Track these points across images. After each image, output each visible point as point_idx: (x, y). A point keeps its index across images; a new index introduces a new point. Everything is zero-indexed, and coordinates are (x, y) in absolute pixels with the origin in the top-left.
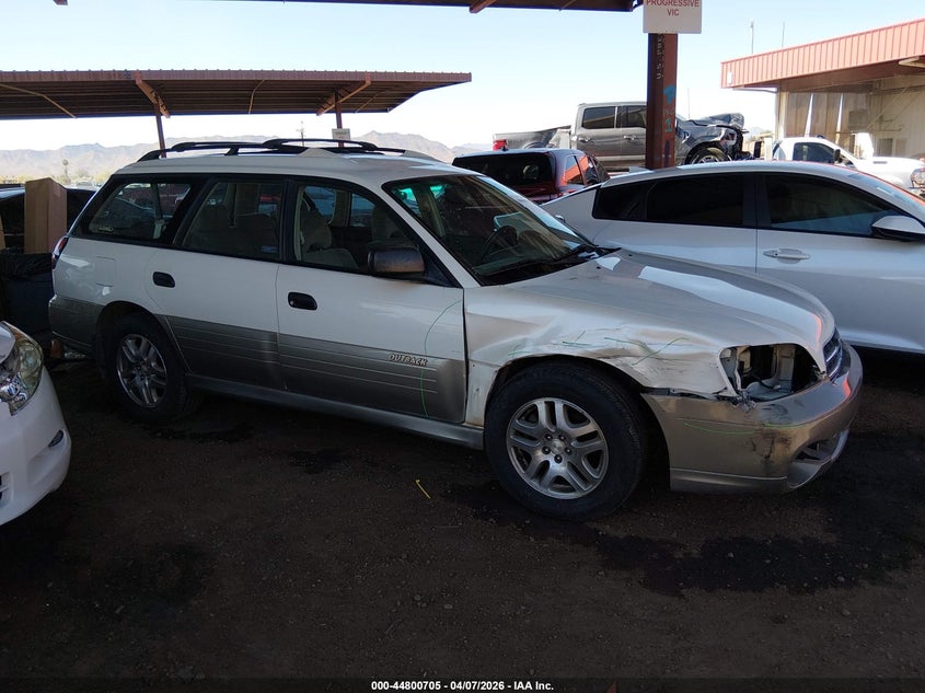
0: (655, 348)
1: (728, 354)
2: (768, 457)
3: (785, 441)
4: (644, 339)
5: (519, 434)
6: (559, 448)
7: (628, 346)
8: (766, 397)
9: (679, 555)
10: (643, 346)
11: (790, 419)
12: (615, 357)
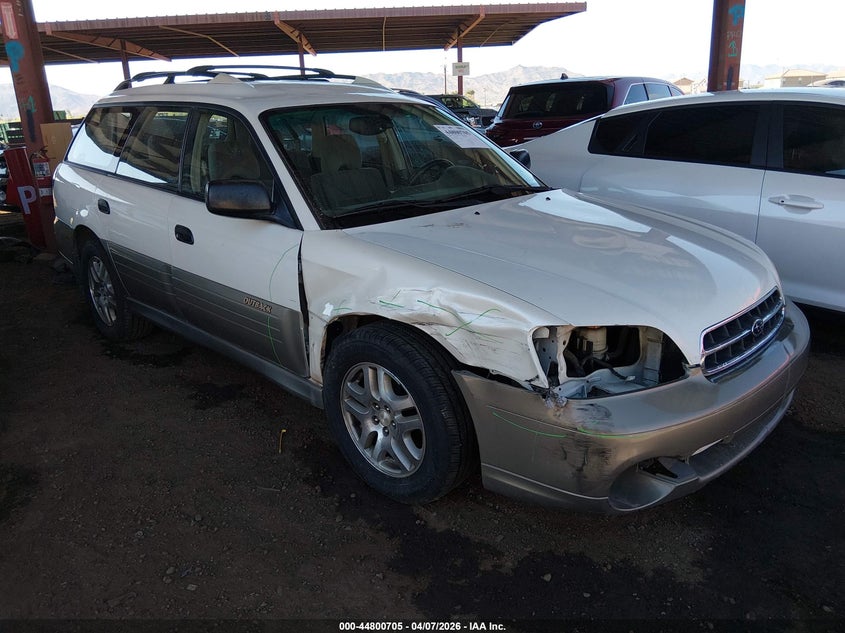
0: (466, 318)
1: (546, 334)
2: (580, 470)
3: (603, 452)
4: (457, 307)
5: (352, 398)
6: (386, 420)
7: (440, 313)
8: (612, 389)
9: (487, 565)
10: (455, 314)
11: (612, 425)
12: (430, 324)
